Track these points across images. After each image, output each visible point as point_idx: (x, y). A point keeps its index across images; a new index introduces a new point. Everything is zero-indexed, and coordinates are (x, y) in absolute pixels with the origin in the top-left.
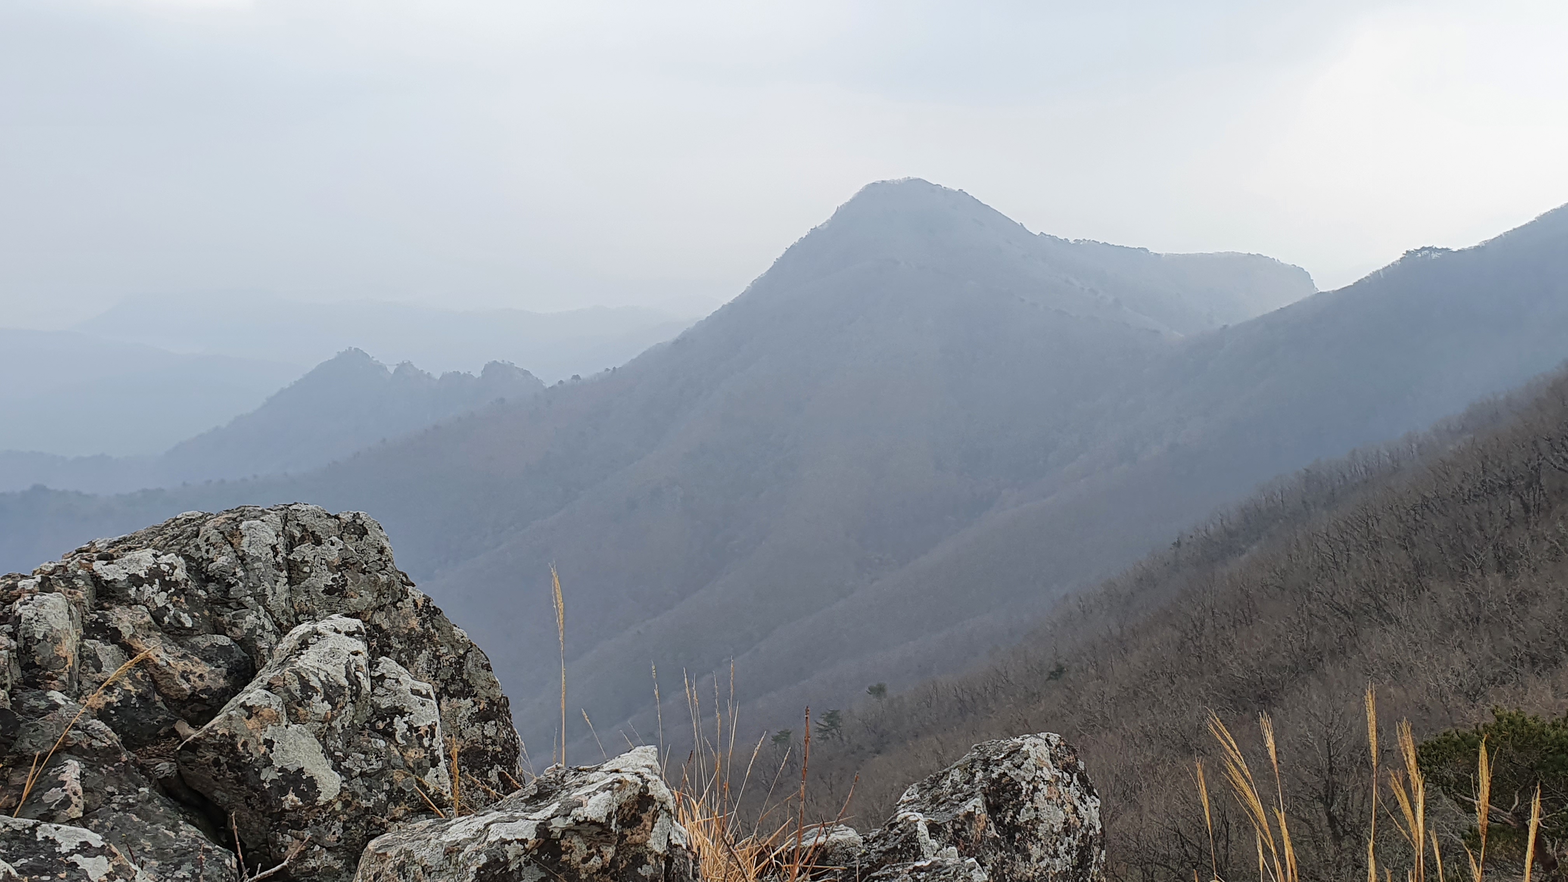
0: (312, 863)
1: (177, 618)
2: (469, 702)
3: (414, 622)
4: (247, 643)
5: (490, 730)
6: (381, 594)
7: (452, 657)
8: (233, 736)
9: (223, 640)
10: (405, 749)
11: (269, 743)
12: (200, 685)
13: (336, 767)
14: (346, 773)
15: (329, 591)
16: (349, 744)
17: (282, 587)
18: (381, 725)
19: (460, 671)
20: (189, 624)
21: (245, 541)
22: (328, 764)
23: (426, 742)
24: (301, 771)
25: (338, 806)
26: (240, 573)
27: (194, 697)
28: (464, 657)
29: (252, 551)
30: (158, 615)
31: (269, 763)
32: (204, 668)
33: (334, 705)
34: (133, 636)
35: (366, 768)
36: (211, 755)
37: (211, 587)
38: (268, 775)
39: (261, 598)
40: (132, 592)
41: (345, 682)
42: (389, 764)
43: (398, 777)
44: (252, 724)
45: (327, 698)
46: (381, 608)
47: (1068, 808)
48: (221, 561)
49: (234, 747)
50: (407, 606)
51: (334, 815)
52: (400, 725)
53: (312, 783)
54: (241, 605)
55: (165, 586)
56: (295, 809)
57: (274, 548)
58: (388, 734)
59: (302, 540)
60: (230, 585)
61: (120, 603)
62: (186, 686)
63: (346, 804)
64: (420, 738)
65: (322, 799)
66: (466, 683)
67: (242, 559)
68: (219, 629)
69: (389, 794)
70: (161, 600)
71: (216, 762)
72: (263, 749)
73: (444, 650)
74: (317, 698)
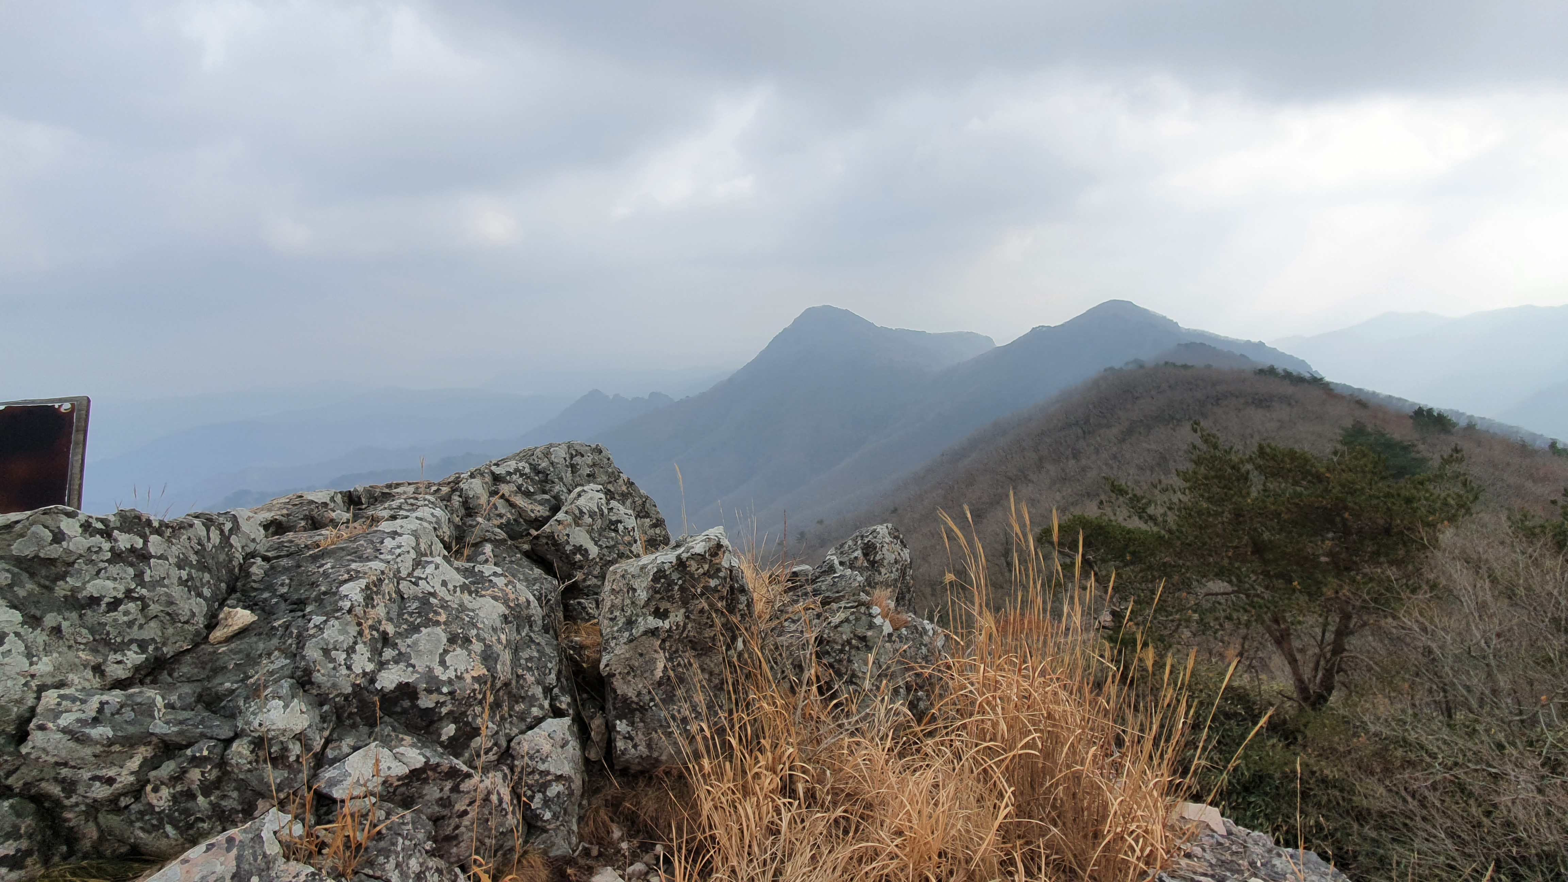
0: (589, 583)
1: (527, 488)
2: (648, 520)
3: (624, 488)
4: (556, 497)
5: (658, 531)
6: (609, 477)
7: (640, 502)
8: (553, 533)
9: (547, 497)
10: (623, 536)
11: (568, 535)
12: (538, 514)
13: (596, 544)
14: (600, 546)
15: (588, 475)
16: (600, 535)
17: (569, 474)
18: (613, 527)
19: (644, 507)
20: (532, 490)
21: (553, 456)
22: (592, 543)
23: (631, 533)
24: (581, 546)
25: (598, 560)
26: (552, 469)
27: (536, 519)
28: (645, 502)
29: (556, 460)
30: (519, 487)
31: (568, 543)
32: (540, 508)
33: (593, 520)
34: (510, 496)
35: (608, 544)
36: (544, 541)
37: (540, 475)
38: (568, 548)
39: (561, 479)
40: (508, 478)
41: (597, 510)
42: (617, 543)
43: (621, 547)
44: (560, 527)
45: (590, 516)
46: (610, 482)
47: (896, 553)
48: (544, 465)
49: (554, 537)
50: (621, 481)
51: (596, 563)
52: (620, 527)
53: (586, 550)
54: (553, 482)
55: (521, 475)
56: (580, 561)
57: (565, 459)
58: (616, 531)
59: (576, 455)
60: (548, 475)
61: (503, 482)
62: (533, 515)
63: (601, 559)
64: (629, 532)
65: (591, 557)
66: (647, 512)
67: (552, 463)
68: (544, 492)
69: (618, 554)
70: (520, 481)
71: (547, 544)
72: (566, 537)
73: (637, 499)
74: (586, 517)
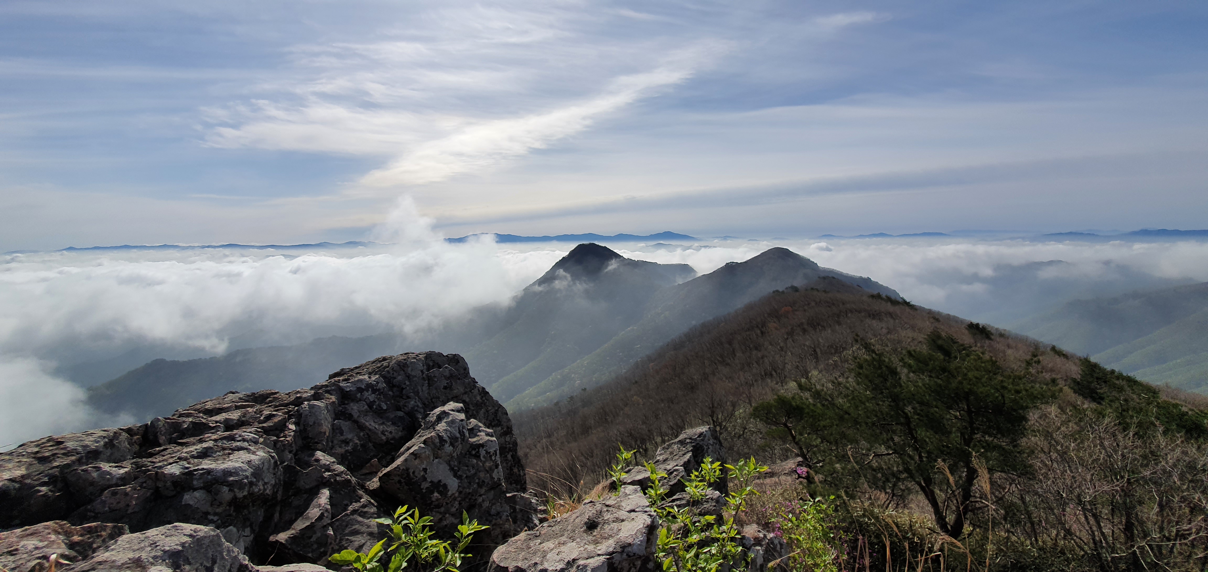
0: (445, 523)
1: (379, 406)
2: (500, 428)
3: (478, 398)
4: (411, 414)
6: (466, 387)
8: (407, 469)
9: (400, 414)
10: (484, 462)
11: (425, 470)
12: (390, 436)
13: (455, 476)
14: (459, 477)
15: (445, 388)
16: (460, 463)
17: (425, 388)
18: (474, 452)
20: (385, 408)
21: (410, 369)
22: (450, 475)
23: (493, 458)
24: (440, 481)
25: (457, 495)
26: (407, 383)
27: (388, 442)
28: (497, 410)
29: (413, 373)
30: (370, 405)
31: (424, 479)
32: (392, 428)
33: (453, 447)
34: (359, 416)
35: (469, 474)
36: (397, 479)
37: (395, 389)
38: (425, 485)
39: (417, 393)
40: (359, 395)
41: (458, 435)
42: (478, 471)
43: (482, 475)
44: (417, 462)
45: (452, 444)
46: (465, 393)
48: (399, 378)
49: (408, 474)
50: (476, 391)
51: (455, 499)
52: (483, 452)
53: (445, 486)
54: (408, 397)
55: (374, 391)
56: (437, 500)
57: (422, 371)
58: (477, 456)
59: (433, 367)
60: (403, 389)
61: (353, 401)
62: (384, 438)
65: (450, 493)
67: (408, 377)
68: (399, 409)
69: (478, 483)
70: (372, 397)
71: (399, 482)
72: (422, 473)
73: (490, 408)
74: (447, 445)
